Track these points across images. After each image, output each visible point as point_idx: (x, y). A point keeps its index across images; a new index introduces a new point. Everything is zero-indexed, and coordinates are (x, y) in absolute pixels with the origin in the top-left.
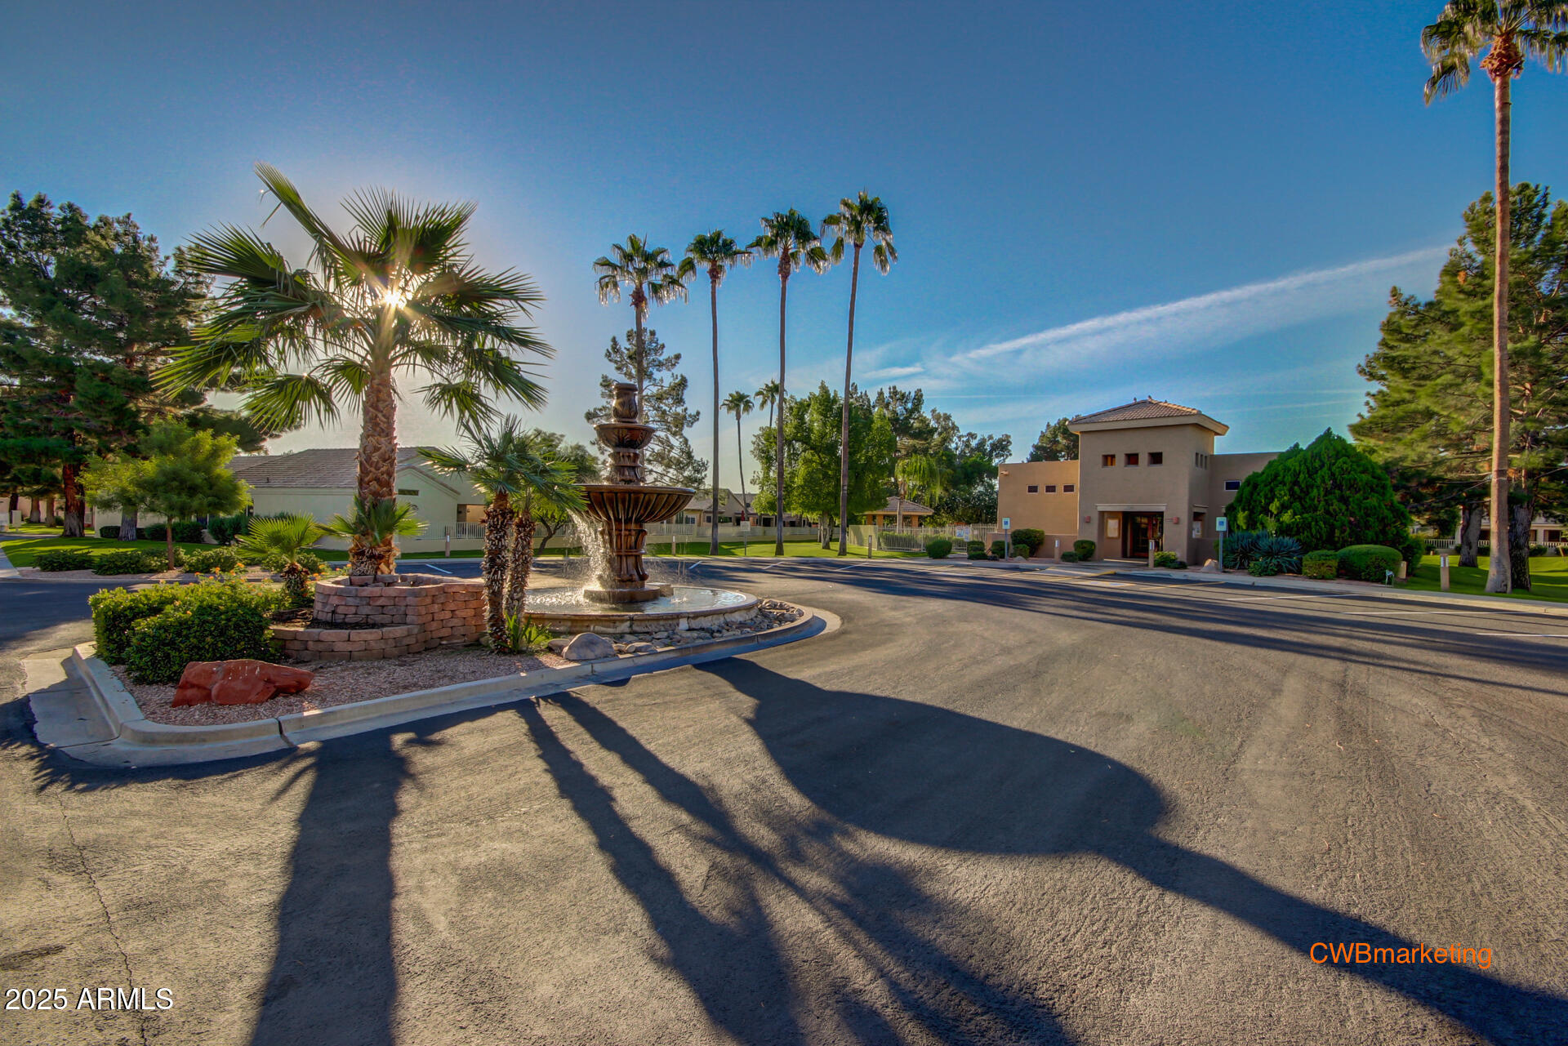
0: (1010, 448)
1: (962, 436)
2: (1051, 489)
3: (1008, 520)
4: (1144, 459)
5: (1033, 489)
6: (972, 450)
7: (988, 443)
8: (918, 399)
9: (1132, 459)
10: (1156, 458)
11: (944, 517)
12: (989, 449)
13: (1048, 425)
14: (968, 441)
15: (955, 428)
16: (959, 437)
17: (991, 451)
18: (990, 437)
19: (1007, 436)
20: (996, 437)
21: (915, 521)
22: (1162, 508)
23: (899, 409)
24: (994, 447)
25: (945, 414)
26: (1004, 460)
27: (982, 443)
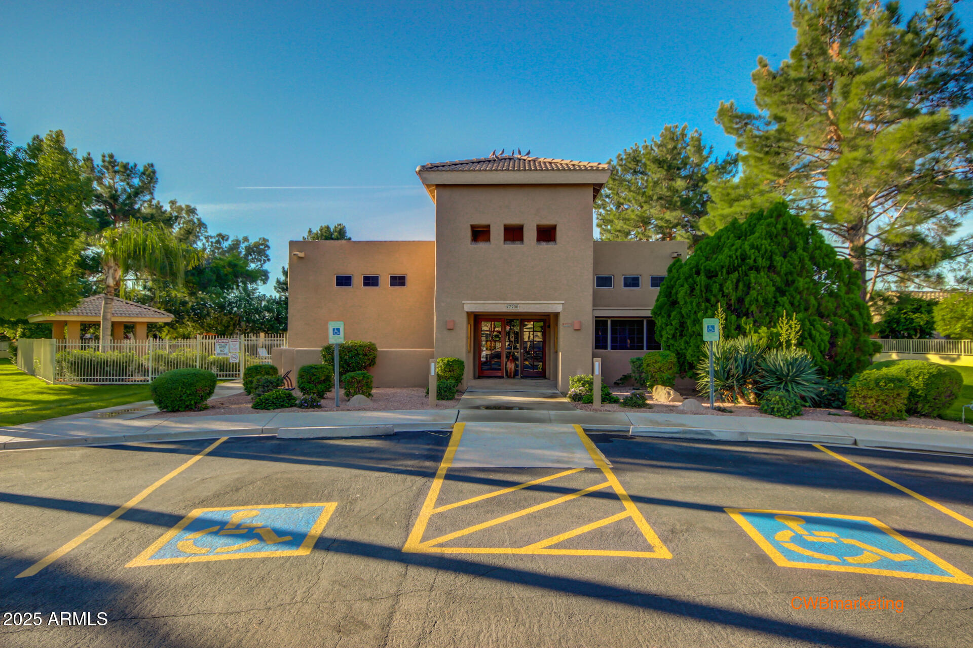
0: (268, 252)
1: (212, 237)
2: (371, 281)
3: (340, 325)
4: (530, 234)
5: (344, 281)
6: (223, 253)
7: (243, 246)
8: (150, 176)
9: (514, 233)
10: (547, 234)
11: (189, 327)
12: (244, 252)
13: (310, 231)
14: (218, 242)
15: (201, 224)
16: (207, 238)
17: (246, 255)
18: (246, 239)
19: (264, 239)
20: (253, 240)
21: (142, 331)
22: (558, 308)
23: (120, 185)
24: (249, 250)
25: (188, 206)
26: (262, 265)
27: (236, 245)
